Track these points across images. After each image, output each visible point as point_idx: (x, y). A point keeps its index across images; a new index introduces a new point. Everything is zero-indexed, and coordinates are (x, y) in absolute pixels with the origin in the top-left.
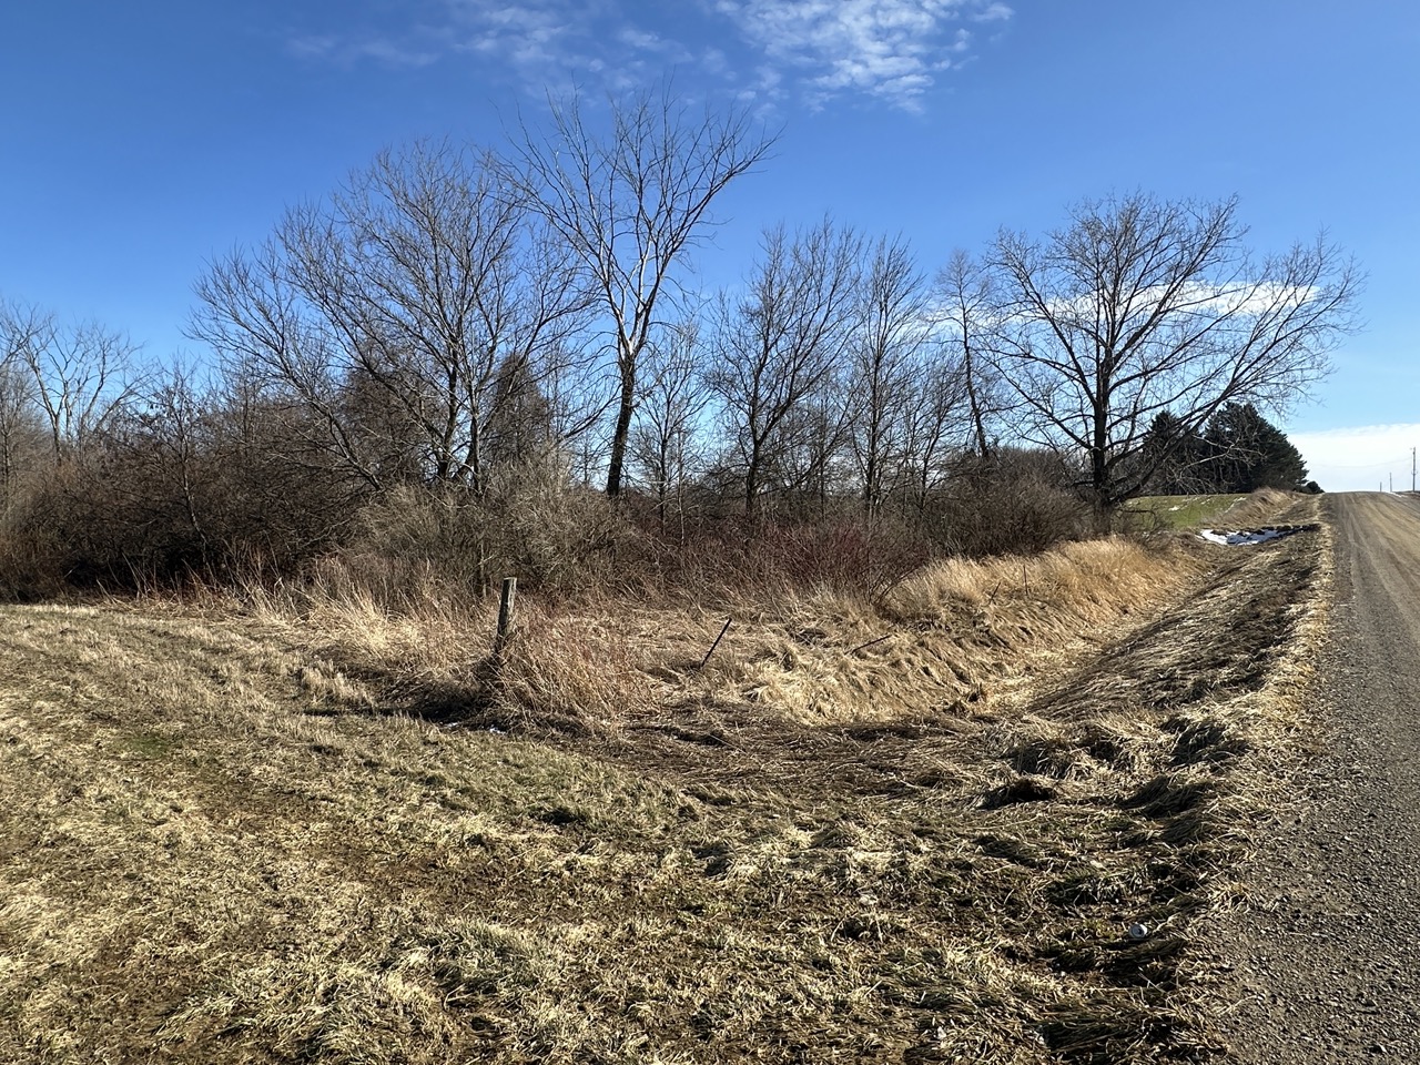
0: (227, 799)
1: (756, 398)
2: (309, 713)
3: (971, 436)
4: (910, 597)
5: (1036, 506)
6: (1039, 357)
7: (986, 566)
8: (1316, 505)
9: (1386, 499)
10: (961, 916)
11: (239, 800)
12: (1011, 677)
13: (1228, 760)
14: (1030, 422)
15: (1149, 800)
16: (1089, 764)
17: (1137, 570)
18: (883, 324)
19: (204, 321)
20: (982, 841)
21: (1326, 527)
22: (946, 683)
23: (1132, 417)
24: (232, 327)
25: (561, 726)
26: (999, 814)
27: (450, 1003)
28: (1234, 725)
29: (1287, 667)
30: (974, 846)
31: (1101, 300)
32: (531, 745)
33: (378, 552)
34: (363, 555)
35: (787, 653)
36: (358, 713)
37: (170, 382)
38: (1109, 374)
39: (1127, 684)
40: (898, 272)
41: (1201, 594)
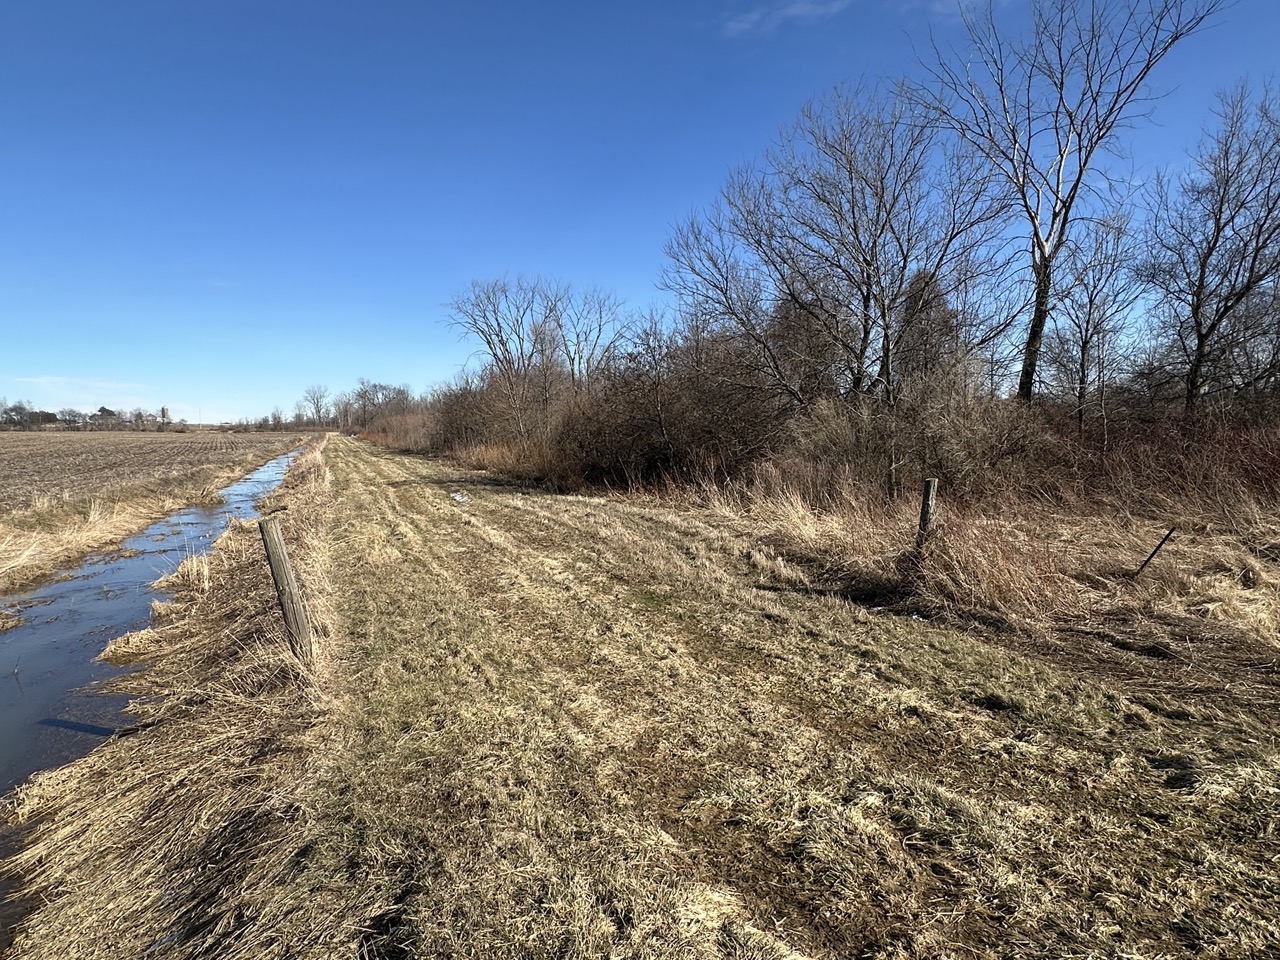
0: (706, 647)
1: (1201, 286)
2: (759, 587)
11: (714, 649)
19: (670, 274)
24: (690, 277)
25: (983, 620)
27: (907, 845)
32: (955, 634)
33: (804, 458)
34: (792, 460)
35: (1246, 569)
36: (798, 591)
37: (647, 326)
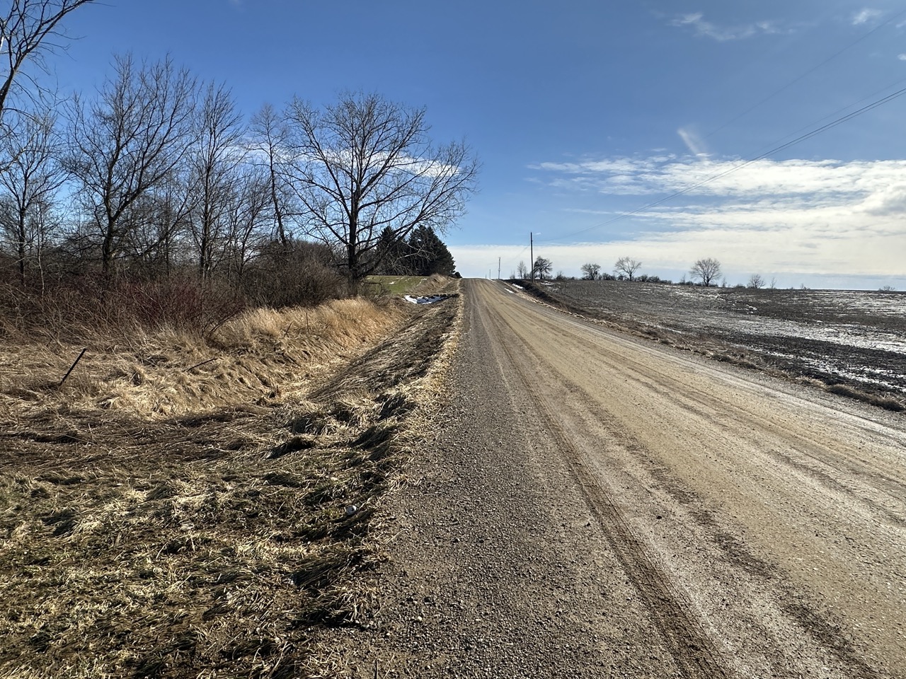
1: (110, 184)
3: (275, 229)
4: (232, 333)
5: (315, 276)
6: (318, 184)
7: (283, 313)
8: (458, 284)
9: (487, 282)
10: (250, 523)
12: (297, 381)
13: (406, 413)
14: (312, 224)
15: (366, 440)
16: (335, 425)
17: (371, 317)
18: (212, 144)
20: (268, 477)
21: (462, 295)
22: (254, 387)
23: (370, 227)
26: (280, 460)
28: (410, 395)
29: (438, 365)
30: (262, 481)
31: (354, 154)
35: (136, 373)
38: (358, 200)
39: (361, 380)
40: (223, 109)
41: (403, 330)
